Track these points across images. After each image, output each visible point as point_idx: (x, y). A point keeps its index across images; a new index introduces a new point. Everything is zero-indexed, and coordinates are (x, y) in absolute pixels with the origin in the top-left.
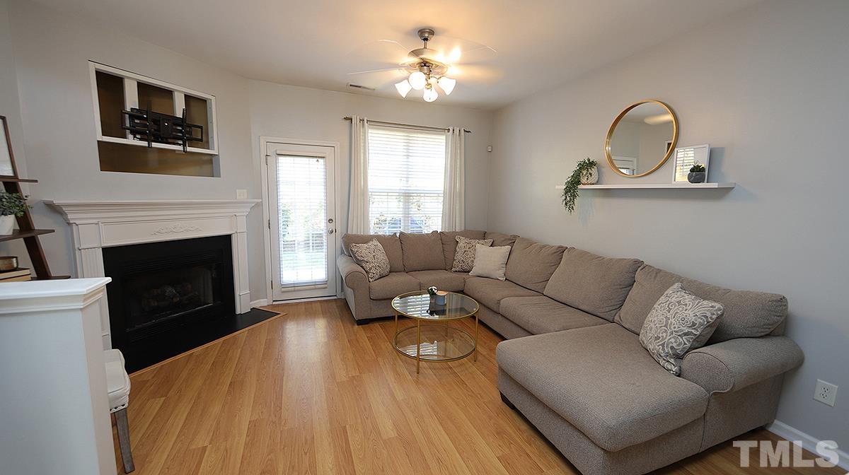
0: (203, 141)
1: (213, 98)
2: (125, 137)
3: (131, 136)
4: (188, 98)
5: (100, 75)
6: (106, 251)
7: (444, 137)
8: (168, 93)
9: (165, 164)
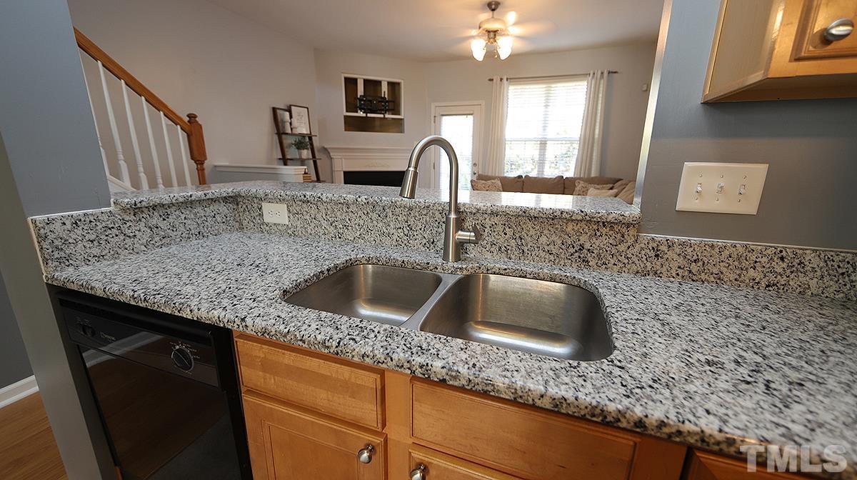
0: (396, 110)
1: (402, 82)
2: (357, 112)
3: (359, 111)
4: (389, 83)
5: (346, 79)
6: (345, 172)
7: (586, 83)
8: (379, 83)
9: (383, 126)
